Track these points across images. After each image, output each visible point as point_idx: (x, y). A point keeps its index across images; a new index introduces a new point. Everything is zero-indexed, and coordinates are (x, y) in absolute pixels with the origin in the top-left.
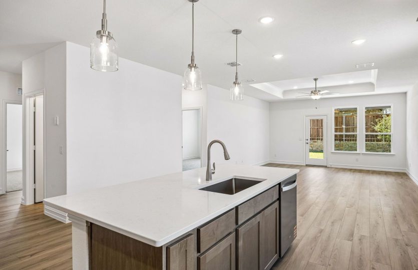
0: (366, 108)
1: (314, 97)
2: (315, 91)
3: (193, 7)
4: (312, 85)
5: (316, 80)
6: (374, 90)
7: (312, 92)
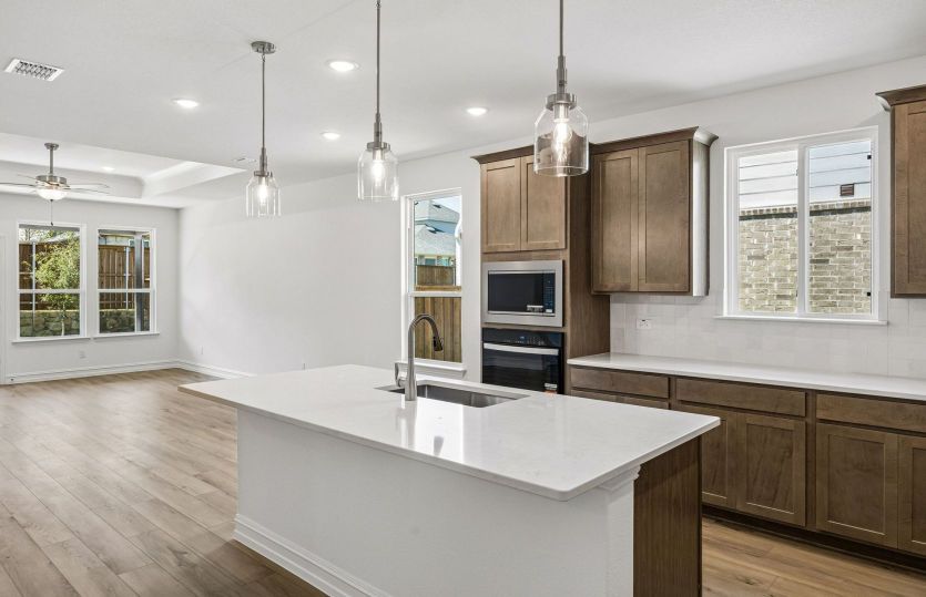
0: (100, 231)
1: (46, 193)
2: (51, 178)
3: (378, 10)
4: (41, 158)
5: (52, 147)
6: (140, 197)
7: (40, 178)
